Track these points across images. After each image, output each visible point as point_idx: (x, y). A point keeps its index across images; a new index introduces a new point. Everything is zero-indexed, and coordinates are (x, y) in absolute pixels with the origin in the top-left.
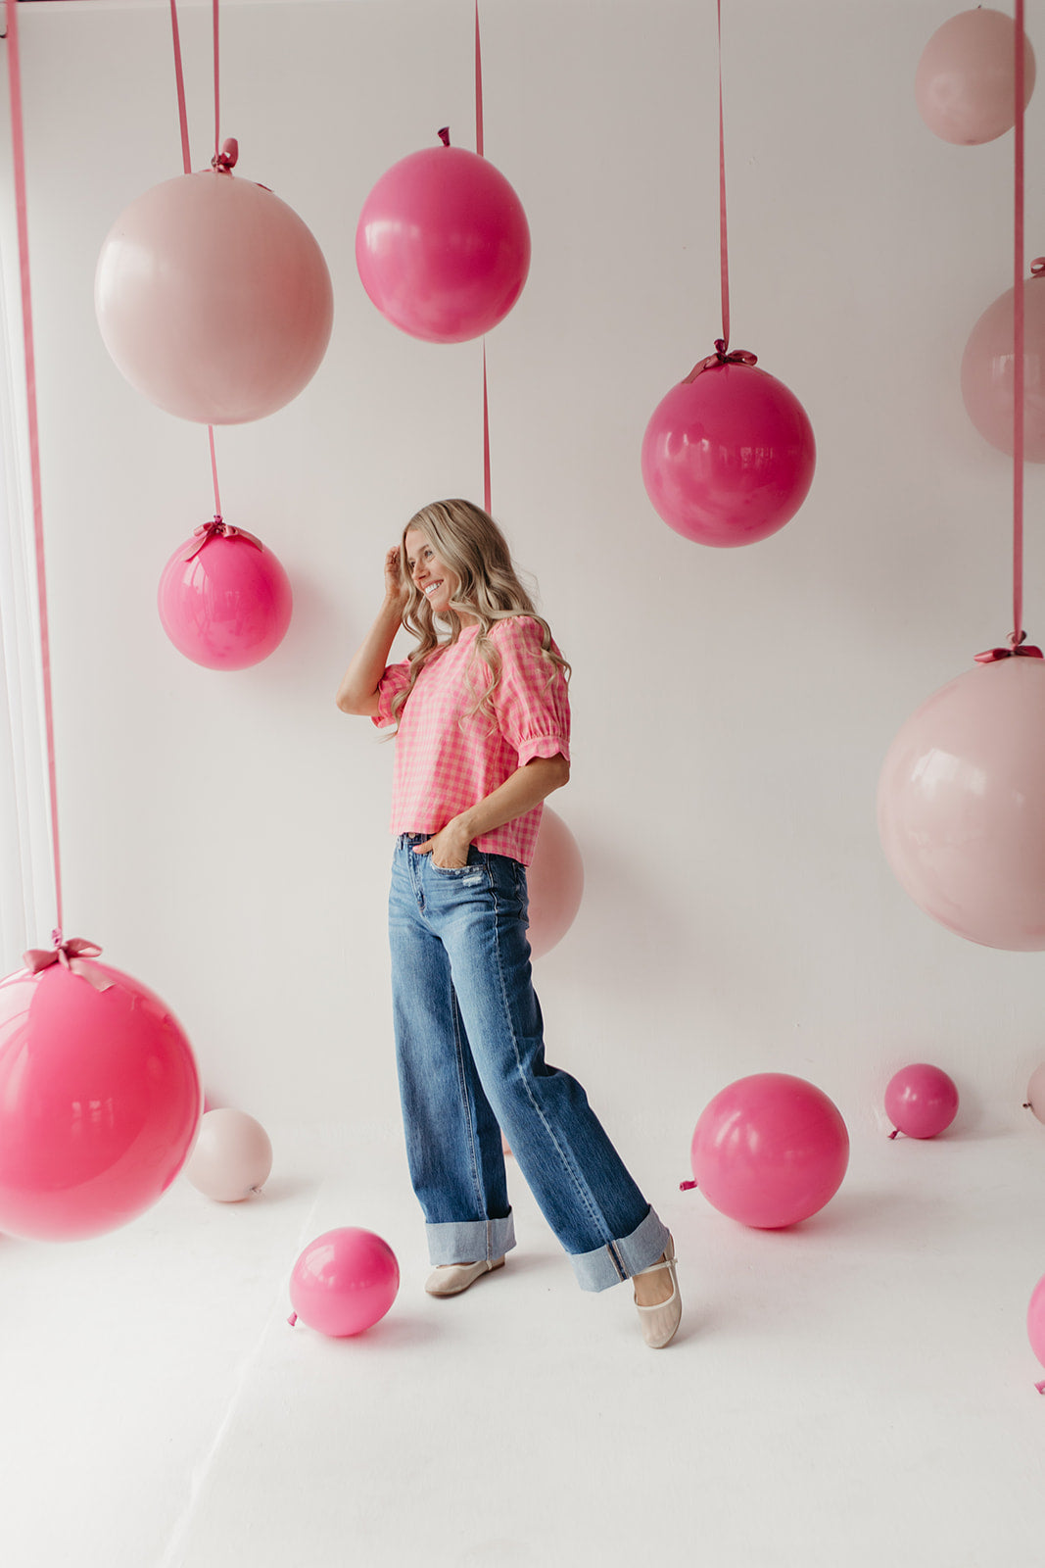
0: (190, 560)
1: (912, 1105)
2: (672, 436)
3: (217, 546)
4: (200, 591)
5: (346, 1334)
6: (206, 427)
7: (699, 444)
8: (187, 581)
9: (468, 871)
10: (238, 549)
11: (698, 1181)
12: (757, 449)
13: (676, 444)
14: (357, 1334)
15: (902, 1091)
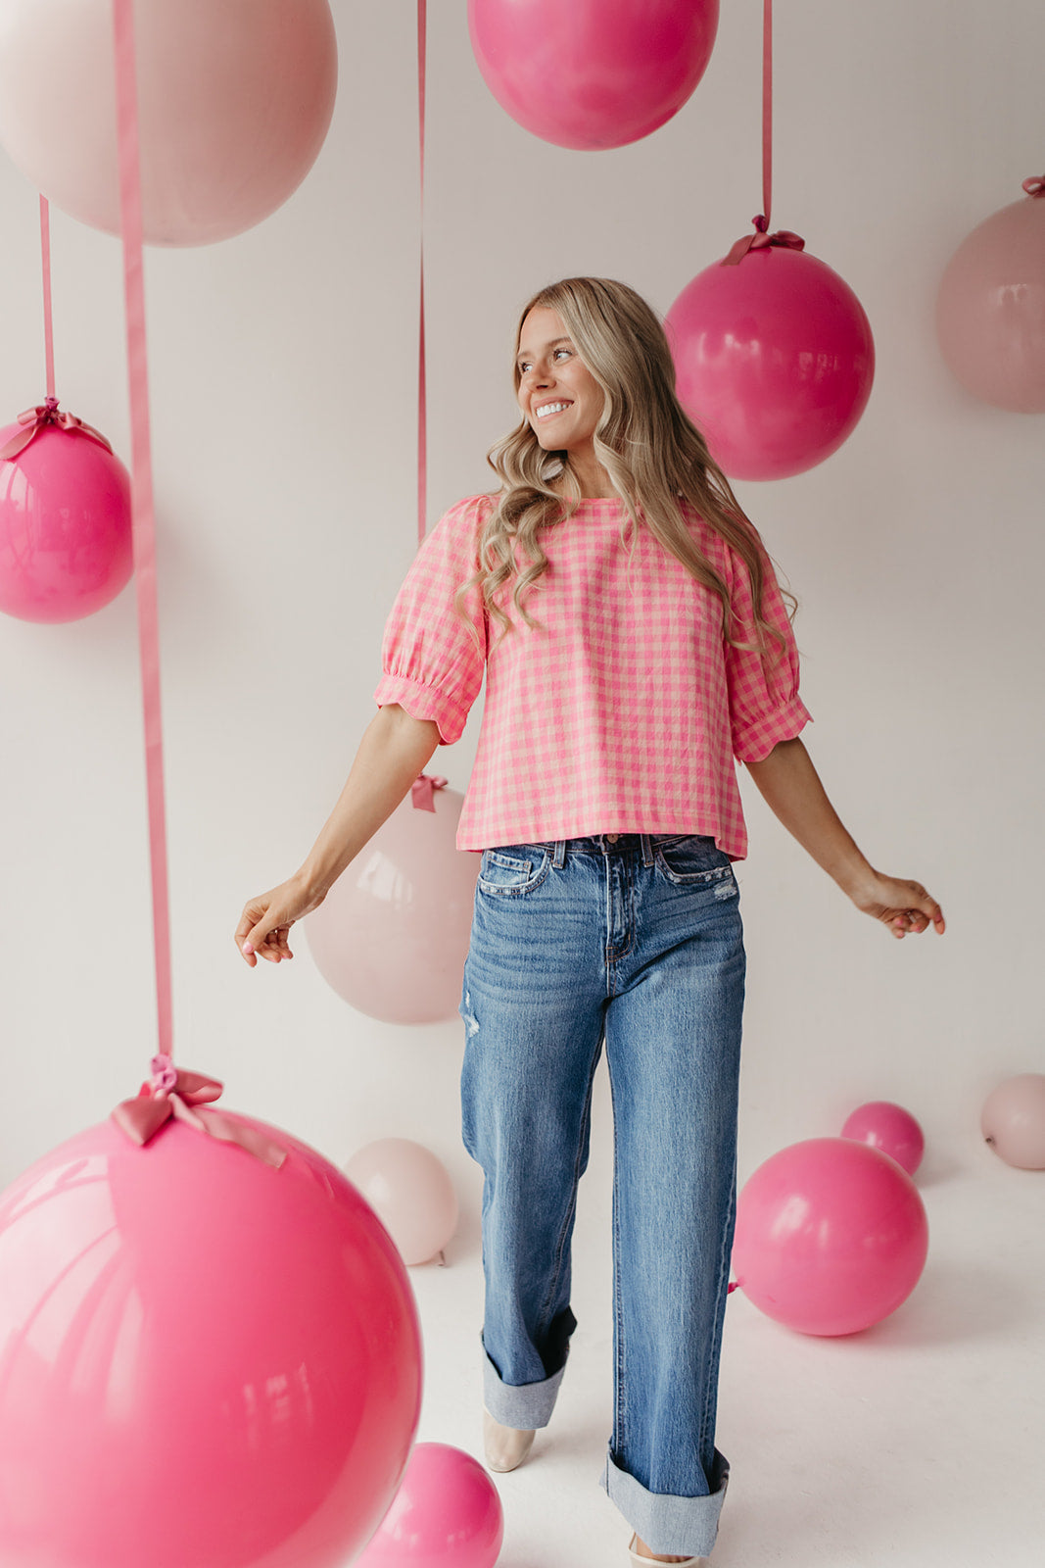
0: (14, 459)
3: (51, 442)
7: (747, 345)
9: (720, 876)
10: (80, 449)
13: (714, 345)
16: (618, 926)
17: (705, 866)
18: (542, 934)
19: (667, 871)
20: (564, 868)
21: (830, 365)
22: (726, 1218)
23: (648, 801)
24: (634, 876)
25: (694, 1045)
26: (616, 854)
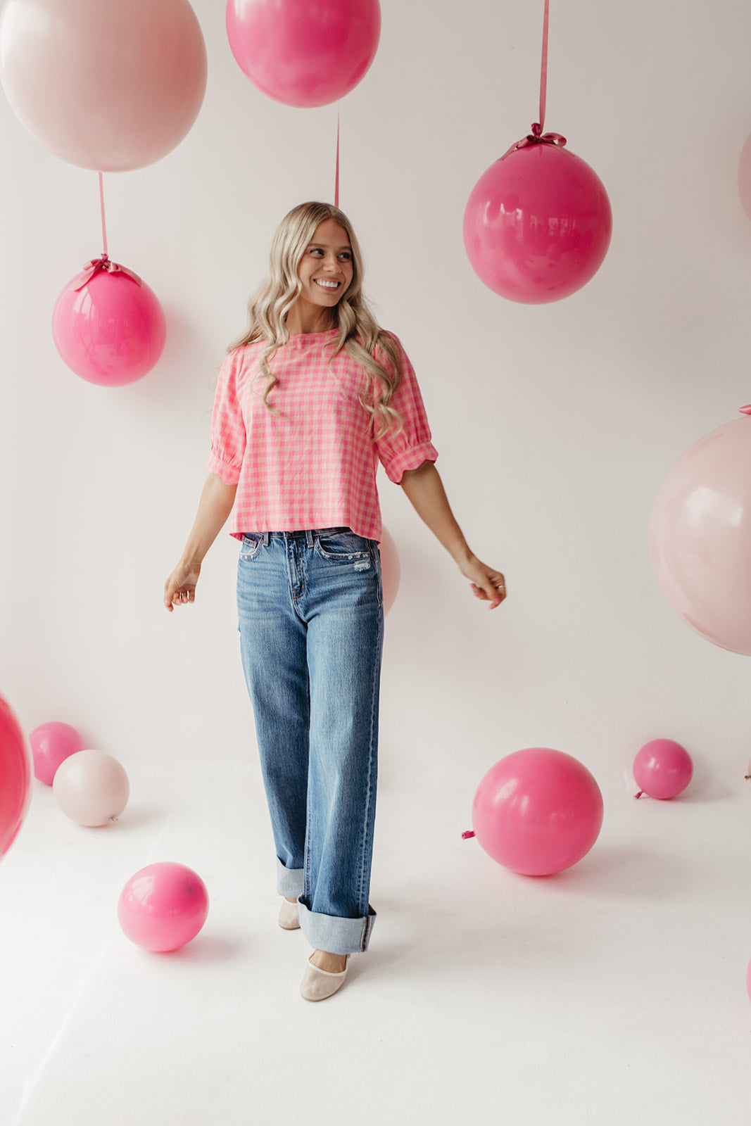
0: (79, 290)
1: (655, 772)
2: (490, 206)
3: (102, 280)
4: (87, 318)
5: (167, 950)
6: (96, 173)
7: (514, 213)
8: (76, 308)
9: (359, 557)
10: (120, 283)
11: (476, 833)
12: (562, 220)
13: (493, 212)
14: (175, 951)
15: (648, 760)
16: (295, 580)
17: (350, 550)
18: (262, 582)
19: (321, 550)
20: (269, 545)
21: (570, 225)
22: (369, 759)
23: (308, 511)
24: (303, 552)
25: (339, 653)
26: (292, 539)
